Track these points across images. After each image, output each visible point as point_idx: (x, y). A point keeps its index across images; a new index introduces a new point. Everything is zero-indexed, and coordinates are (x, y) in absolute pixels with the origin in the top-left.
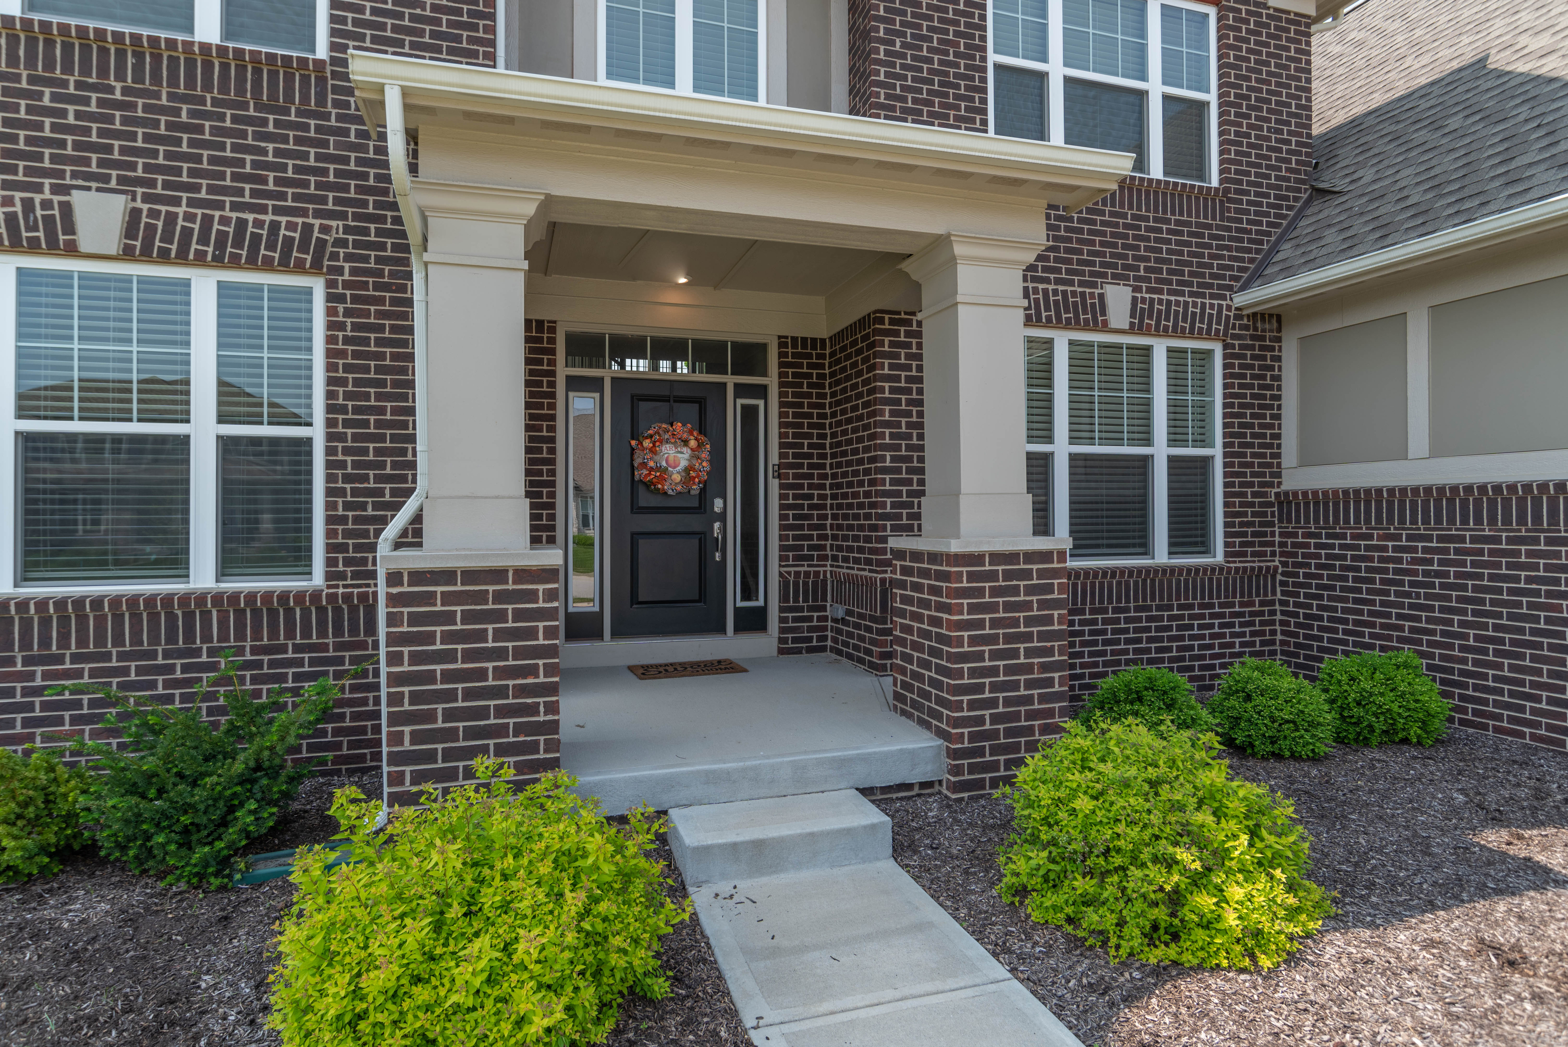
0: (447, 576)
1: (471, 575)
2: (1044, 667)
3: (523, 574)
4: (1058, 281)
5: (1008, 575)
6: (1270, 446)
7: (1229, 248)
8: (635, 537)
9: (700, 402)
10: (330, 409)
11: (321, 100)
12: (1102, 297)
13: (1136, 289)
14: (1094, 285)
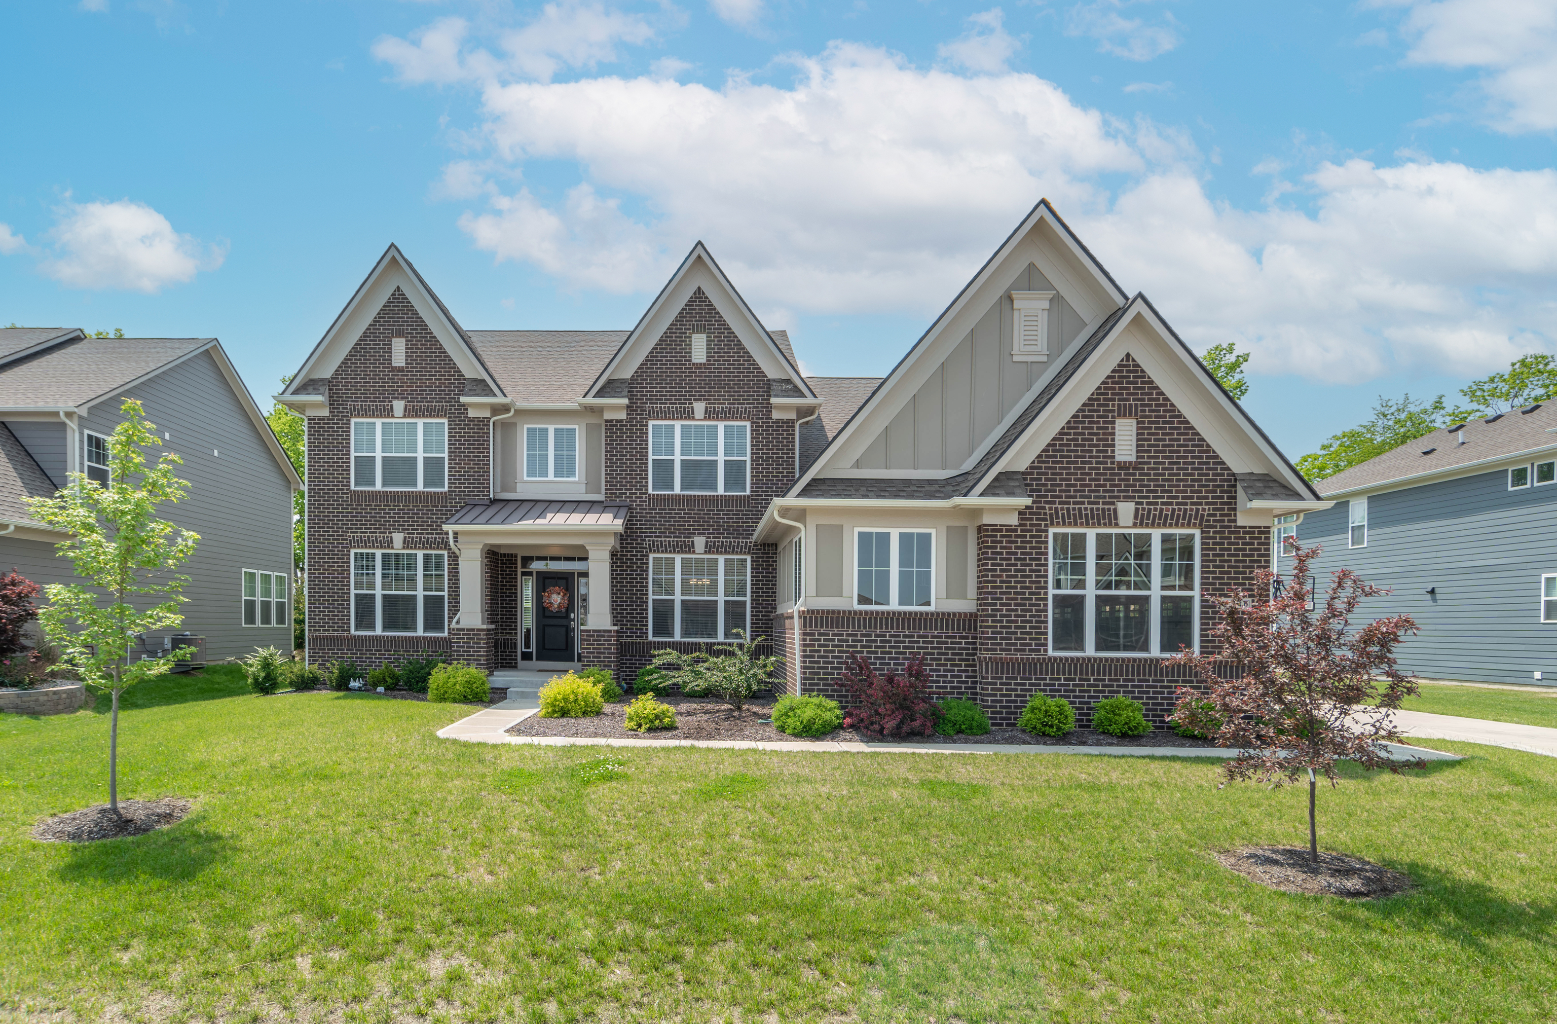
0: (463, 630)
1: (468, 630)
2: (609, 662)
3: (478, 630)
4: (674, 537)
5: (598, 636)
6: (771, 596)
7: (751, 519)
8: (544, 626)
9: (566, 579)
10: (449, 587)
11: (446, 503)
12: (693, 542)
13: (708, 538)
14: (690, 537)
